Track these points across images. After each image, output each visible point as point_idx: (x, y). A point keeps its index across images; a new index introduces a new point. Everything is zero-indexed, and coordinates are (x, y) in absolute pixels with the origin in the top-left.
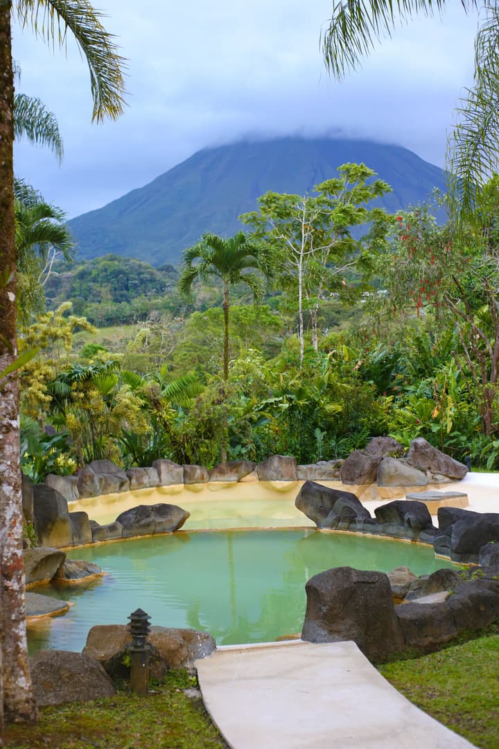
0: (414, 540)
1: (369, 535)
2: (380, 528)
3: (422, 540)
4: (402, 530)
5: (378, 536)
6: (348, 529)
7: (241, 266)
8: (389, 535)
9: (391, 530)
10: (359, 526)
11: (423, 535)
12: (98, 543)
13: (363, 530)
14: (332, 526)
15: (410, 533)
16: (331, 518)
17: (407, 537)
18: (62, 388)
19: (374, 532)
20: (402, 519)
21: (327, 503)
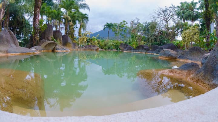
0: (146, 52)
1: (134, 52)
2: (137, 50)
3: (148, 53)
4: (143, 51)
5: (136, 52)
6: (130, 51)
7: (111, 27)
8: (139, 52)
9: (139, 51)
10: (132, 50)
11: (148, 51)
12: (79, 50)
13: (133, 51)
14: (127, 51)
15: (145, 51)
16: (126, 49)
17: (144, 52)
18: (88, 40)
19: (135, 52)
20: (143, 49)
21: (126, 46)
